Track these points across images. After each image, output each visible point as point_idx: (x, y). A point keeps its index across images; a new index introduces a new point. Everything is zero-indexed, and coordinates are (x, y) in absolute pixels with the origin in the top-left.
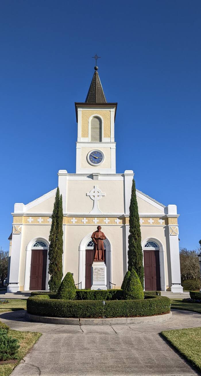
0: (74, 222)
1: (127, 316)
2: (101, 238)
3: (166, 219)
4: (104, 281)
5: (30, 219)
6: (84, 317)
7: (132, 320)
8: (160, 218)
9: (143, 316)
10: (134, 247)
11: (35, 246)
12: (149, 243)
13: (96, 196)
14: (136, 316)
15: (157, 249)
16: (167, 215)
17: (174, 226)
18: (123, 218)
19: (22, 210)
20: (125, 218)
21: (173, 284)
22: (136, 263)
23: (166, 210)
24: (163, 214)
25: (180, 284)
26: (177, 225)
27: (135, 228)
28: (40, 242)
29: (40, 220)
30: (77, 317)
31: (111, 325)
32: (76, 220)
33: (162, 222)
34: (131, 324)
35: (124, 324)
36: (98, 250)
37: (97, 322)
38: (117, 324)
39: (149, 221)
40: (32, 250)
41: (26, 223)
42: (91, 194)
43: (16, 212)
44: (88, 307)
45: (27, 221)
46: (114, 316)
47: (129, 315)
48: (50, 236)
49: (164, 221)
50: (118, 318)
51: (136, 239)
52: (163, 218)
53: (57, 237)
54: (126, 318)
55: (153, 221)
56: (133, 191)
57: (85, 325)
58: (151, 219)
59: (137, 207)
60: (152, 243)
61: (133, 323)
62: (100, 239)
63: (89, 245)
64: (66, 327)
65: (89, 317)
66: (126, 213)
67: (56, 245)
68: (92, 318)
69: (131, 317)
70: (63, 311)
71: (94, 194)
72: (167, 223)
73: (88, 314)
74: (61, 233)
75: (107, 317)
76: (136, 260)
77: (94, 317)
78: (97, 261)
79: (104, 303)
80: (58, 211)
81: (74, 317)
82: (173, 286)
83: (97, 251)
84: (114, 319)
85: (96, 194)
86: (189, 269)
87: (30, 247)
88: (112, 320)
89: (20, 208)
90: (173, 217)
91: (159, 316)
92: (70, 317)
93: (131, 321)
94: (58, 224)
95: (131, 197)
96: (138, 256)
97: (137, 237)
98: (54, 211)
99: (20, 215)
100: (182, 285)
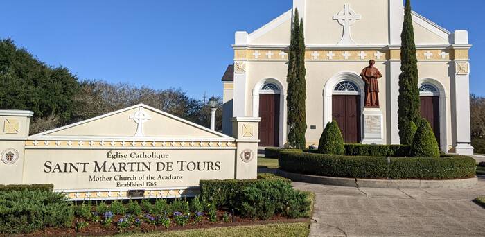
0: (315, 58)
1: (420, 178)
2: (375, 76)
3: (451, 51)
4: (380, 133)
5: (257, 54)
6: (361, 178)
7: (427, 183)
8: (442, 50)
9: (442, 179)
10: (408, 90)
11: (263, 89)
12: (424, 85)
13: (347, 20)
14: (432, 178)
15: (436, 94)
16: (453, 45)
17: (462, 61)
18: (387, 51)
19: (245, 41)
20: (390, 50)
21: (459, 143)
22: (410, 112)
23: (452, 38)
24: (447, 44)
25: (469, 143)
26: (468, 59)
27: (410, 63)
28: (270, 84)
29: (270, 54)
30: (352, 177)
31: (398, 188)
32: (318, 55)
33: (445, 55)
34: (426, 188)
35: (416, 188)
36: (371, 92)
37: (380, 184)
38: (407, 187)
39: (425, 54)
40: (260, 95)
41: (251, 58)
42: (340, 17)
43: (238, 43)
44: (367, 164)
45: (252, 57)
46: (402, 177)
47: (422, 177)
48: (288, 76)
49: (447, 54)
50: (408, 180)
51: (410, 80)
52: (446, 50)
53: (297, 76)
54: (419, 181)
55: (432, 54)
56: (407, 11)
57: (364, 186)
58: (428, 51)
59: (412, 34)
60: (429, 85)
61: (428, 187)
62: (373, 77)
63: (336, 89)
64: (339, 188)
65: (369, 177)
66: (392, 44)
67: (296, 87)
68: (373, 178)
69: (425, 179)
70: (333, 168)
71: (344, 17)
72: (452, 57)
73: (367, 174)
74: (303, 72)
75: (393, 179)
76: (411, 108)
77: (375, 178)
78: (369, 107)
79: (389, 160)
80: (298, 42)
81: (348, 176)
82: (459, 146)
83: (369, 94)
84: (403, 181)
85: (347, 17)
86: (478, 124)
87: (258, 90)
88: (401, 183)
89: (242, 39)
90: (462, 48)
91: (463, 180)
92: (344, 177)
93: (426, 185)
94: (298, 59)
95: (403, 19)
96: (414, 104)
97: (412, 77)
98: (292, 42)
99: (244, 48)
100: (472, 145)
